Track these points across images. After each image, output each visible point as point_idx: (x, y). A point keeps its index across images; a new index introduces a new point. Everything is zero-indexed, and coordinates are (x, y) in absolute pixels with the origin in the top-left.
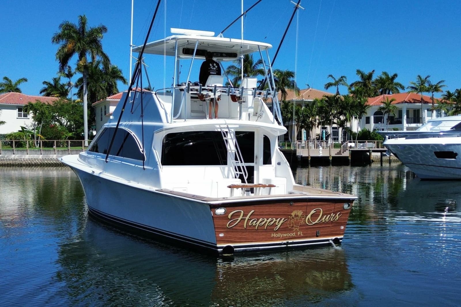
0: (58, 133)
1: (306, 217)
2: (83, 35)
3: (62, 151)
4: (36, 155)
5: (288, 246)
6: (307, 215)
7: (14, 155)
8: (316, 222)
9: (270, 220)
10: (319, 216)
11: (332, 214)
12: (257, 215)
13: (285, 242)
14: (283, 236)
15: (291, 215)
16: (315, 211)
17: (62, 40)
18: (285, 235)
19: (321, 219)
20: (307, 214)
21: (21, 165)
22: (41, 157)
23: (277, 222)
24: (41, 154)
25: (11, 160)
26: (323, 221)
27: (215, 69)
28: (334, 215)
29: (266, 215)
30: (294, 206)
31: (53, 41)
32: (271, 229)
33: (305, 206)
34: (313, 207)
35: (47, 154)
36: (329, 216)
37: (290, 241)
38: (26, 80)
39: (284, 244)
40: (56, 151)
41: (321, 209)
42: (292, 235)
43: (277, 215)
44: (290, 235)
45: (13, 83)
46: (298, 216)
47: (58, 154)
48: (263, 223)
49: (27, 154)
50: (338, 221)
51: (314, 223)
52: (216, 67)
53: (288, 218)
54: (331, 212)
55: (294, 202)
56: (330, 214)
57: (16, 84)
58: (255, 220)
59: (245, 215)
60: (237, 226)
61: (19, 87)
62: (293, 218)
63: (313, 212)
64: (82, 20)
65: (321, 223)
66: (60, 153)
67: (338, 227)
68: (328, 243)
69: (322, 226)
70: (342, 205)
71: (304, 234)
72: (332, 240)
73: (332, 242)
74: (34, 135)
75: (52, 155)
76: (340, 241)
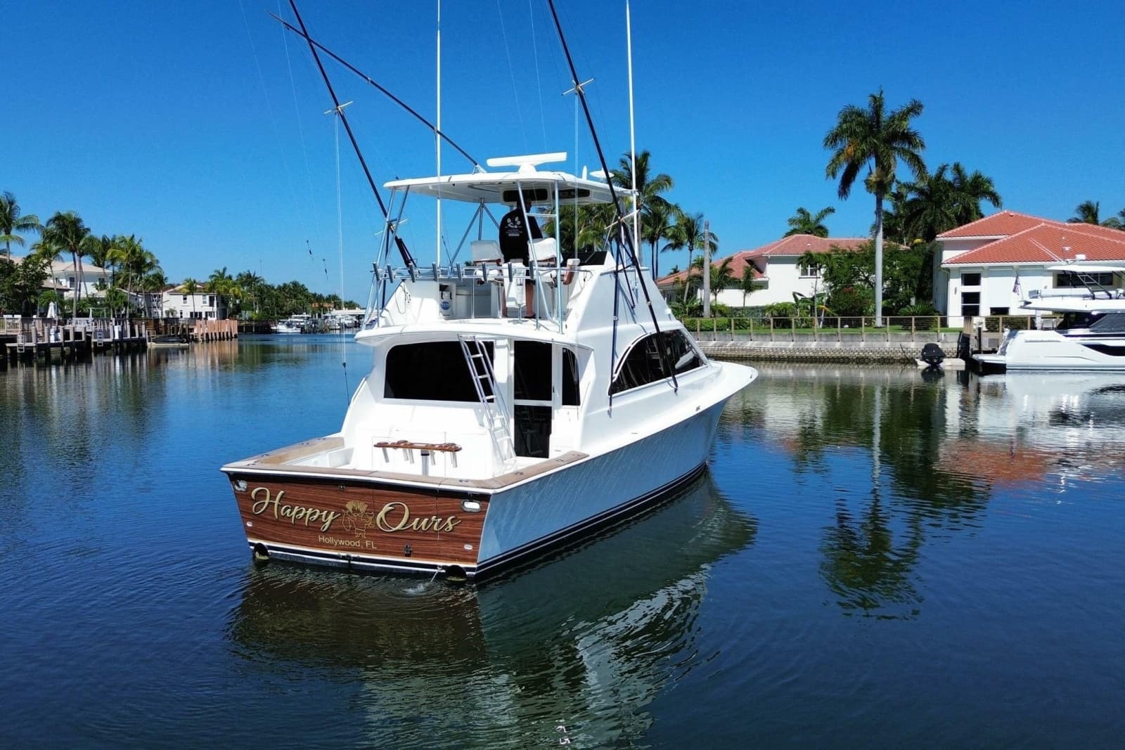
0: (859, 301)
1: (376, 516)
2: (878, 127)
3: (827, 335)
4: (784, 343)
5: (352, 562)
6: (378, 513)
7: (752, 342)
8: (399, 527)
9: (310, 511)
10: (403, 517)
11: (434, 517)
12: (290, 500)
13: (343, 554)
14: (338, 543)
15: (346, 509)
16: (390, 506)
17: (841, 140)
18: (341, 542)
19: (407, 523)
20: (377, 511)
22: (791, 345)
23: (324, 517)
24: (793, 341)
25: (746, 350)
26: (414, 528)
27: (516, 227)
28: (439, 520)
29: (303, 502)
30: (347, 492)
31: (826, 144)
32: (315, 527)
33: (369, 494)
34: (387, 499)
35: (803, 341)
36: (426, 520)
37: (353, 555)
38: (832, 210)
39: (343, 558)
40: (817, 336)
41: (405, 506)
42: (355, 544)
43: (323, 505)
44: (350, 543)
45: (813, 218)
46: (358, 511)
47: (821, 341)
48: (301, 515)
49: (771, 341)
50: (453, 533)
51: (394, 529)
52: (519, 223)
53: (342, 514)
54: (431, 513)
55: (346, 486)
56: (430, 516)
57: (818, 220)
58: (288, 508)
59: (273, 498)
60: (265, 513)
61: (823, 223)
62: (349, 513)
63: (387, 508)
64: (875, 103)
65: (409, 530)
66: (824, 339)
67: (460, 545)
68: (435, 572)
69: (416, 537)
70: (456, 502)
71: (378, 547)
72: (444, 567)
73: (443, 571)
74: (814, 306)
75: (809, 343)
76: (467, 573)
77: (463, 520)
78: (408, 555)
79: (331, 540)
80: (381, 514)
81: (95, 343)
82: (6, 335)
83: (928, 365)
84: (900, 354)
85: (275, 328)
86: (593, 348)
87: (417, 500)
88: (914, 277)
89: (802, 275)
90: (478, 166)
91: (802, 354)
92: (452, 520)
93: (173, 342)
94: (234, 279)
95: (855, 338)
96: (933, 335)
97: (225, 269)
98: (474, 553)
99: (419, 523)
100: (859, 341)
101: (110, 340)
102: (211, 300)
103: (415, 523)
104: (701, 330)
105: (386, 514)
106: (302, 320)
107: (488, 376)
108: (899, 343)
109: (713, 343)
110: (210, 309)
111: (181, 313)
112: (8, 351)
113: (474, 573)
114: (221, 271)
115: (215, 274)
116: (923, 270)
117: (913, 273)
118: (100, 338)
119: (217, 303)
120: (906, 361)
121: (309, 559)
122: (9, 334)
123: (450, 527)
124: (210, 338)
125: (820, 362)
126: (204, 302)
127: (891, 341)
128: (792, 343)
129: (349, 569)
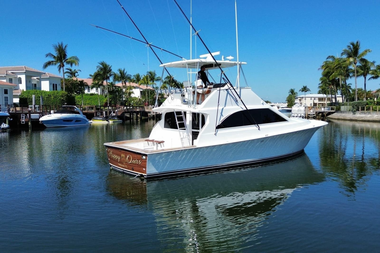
5: (124, 171)
8: (130, 162)
10: (131, 159)
12: (113, 153)
13: (122, 169)
16: (129, 156)
18: (122, 165)
23: (118, 158)
28: (138, 161)
29: (115, 154)
30: (121, 152)
32: (117, 161)
33: (125, 152)
34: (128, 154)
37: (124, 169)
41: (131, 156)
42: (124, 166)
43: (118, 155)
46: (123, 157)
48: (115, 157)
50: (141, 165)
53: (121, 157)
54: (136, 159)
58: (113, 155)
59: (111, 152)
60: (110, 156)
65: (132, 163)
67: (142, 168)
68: (136, 175)
69: (134, 165)
70: (141, 156)
71: (128, 167)
72: (140, 174)
73: (140, 175)
76: (145, 177)
77: (142, 161)
78: (133, 170)
79: (120, 165)
80: (127, 158)
86: (208, 114)
87: (133, 155)
90: (183, 58)
92: (140, 161)
98: (145, 171)
99: (134, 161)
103: (133, 161)
105: (128, 158)
107: (184, 122)
113: (146, 177)
121: (118, 170)
123: (140, 163)
129: (123, 173)
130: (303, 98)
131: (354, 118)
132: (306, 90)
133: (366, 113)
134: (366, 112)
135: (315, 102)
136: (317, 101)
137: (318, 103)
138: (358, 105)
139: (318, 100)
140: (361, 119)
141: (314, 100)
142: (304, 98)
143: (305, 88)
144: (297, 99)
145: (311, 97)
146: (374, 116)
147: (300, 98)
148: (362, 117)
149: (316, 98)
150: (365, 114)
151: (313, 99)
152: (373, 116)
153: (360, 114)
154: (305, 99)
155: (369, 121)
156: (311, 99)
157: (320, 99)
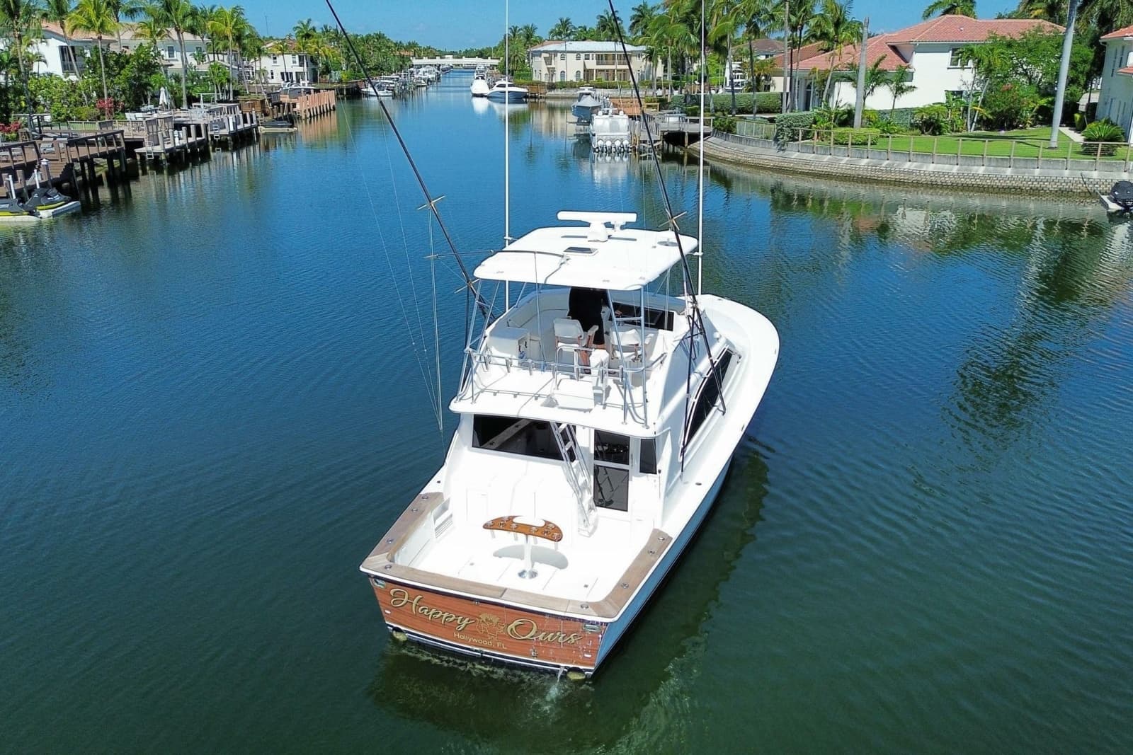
0: (1017, 101)
4: (947, 166)
7: (910, 163)
11: (559, 633)
21: (917, 185)
22: (955, 169)
24: (957, 164)
28: (563, 635)
30: (481, 607)
33: (501, 611)
35: (968, 165)
36: (552, 634)
40: (985, 160)
41: (533, 623)
47: (989, 166)
49: (933, 163)
53: (476, 621)
54: (556, 630)
56: (555, 632)
66: (993, 164)
74: (967, 108)
75: (976, 167)
81: (212, 136)
82: (133, 139)
83: (1120, 208)
84: (1080, 185)
85: (365, 90)
88: (1082, 72)
89: (951, 65)
91: (968, 181)
93: (282, 126)
94: (319, 31)
95: (1030, 164)
96: (1120, 163)
97: (309, 21)
100: (1034, 168)
101: (225, 132)
102: (301, 59)
104: (852, 144)
106: (391, 82)
108: (1080, 172)
109: (865, 161)
110: (300, 69)
111: (272, 74)
112: (138, 158)
114: (305, 22)
115: (298, 25)
116: (1093, 64)
117: (1080, 68)
118: (216, 130)
119: (307, 63)
120: (1088, 195)
122: (135, 137)
124: (312, 115)
125: (988, 192)
126: (294, 62)
127: (1070, 169)
128: (957, 167)
130: (556, 52)
131: (786, 165)
132: (569, 32)
133: (817, 150)
134: (817, 148)
135: (588, 67)
136: (592, 64)
137: (596, 70)
138: (794, 124)
139: (595, 61)
140: (806, 168)
141: (586, 59)
142: (559, 55)
143: (566, 25)
144: (540, 56)
145: (577, 50)
146: (842, 160)
147: (547, 55)
148: (807, 163)
149: (591, 54)
150: (814, 153)
151: (583, 56)
152: (839, 160)
153: (799, 151)
154: (563, 58)
155: (828, 176)
156: (578, 58)
157: (602, 57)
